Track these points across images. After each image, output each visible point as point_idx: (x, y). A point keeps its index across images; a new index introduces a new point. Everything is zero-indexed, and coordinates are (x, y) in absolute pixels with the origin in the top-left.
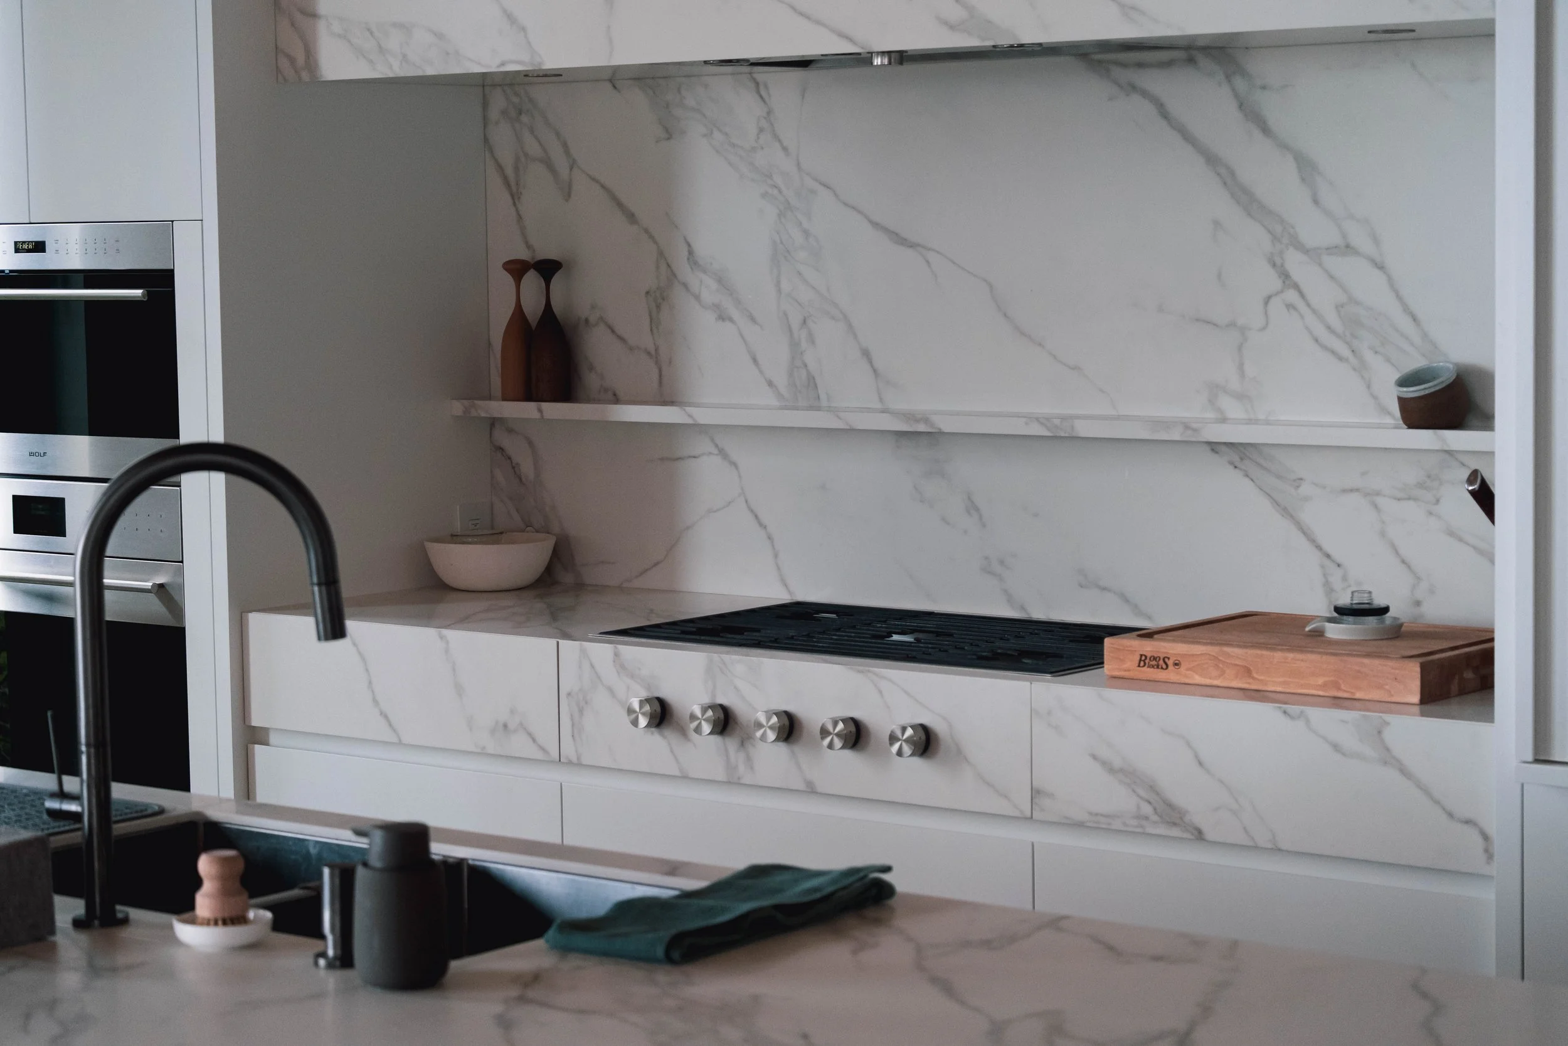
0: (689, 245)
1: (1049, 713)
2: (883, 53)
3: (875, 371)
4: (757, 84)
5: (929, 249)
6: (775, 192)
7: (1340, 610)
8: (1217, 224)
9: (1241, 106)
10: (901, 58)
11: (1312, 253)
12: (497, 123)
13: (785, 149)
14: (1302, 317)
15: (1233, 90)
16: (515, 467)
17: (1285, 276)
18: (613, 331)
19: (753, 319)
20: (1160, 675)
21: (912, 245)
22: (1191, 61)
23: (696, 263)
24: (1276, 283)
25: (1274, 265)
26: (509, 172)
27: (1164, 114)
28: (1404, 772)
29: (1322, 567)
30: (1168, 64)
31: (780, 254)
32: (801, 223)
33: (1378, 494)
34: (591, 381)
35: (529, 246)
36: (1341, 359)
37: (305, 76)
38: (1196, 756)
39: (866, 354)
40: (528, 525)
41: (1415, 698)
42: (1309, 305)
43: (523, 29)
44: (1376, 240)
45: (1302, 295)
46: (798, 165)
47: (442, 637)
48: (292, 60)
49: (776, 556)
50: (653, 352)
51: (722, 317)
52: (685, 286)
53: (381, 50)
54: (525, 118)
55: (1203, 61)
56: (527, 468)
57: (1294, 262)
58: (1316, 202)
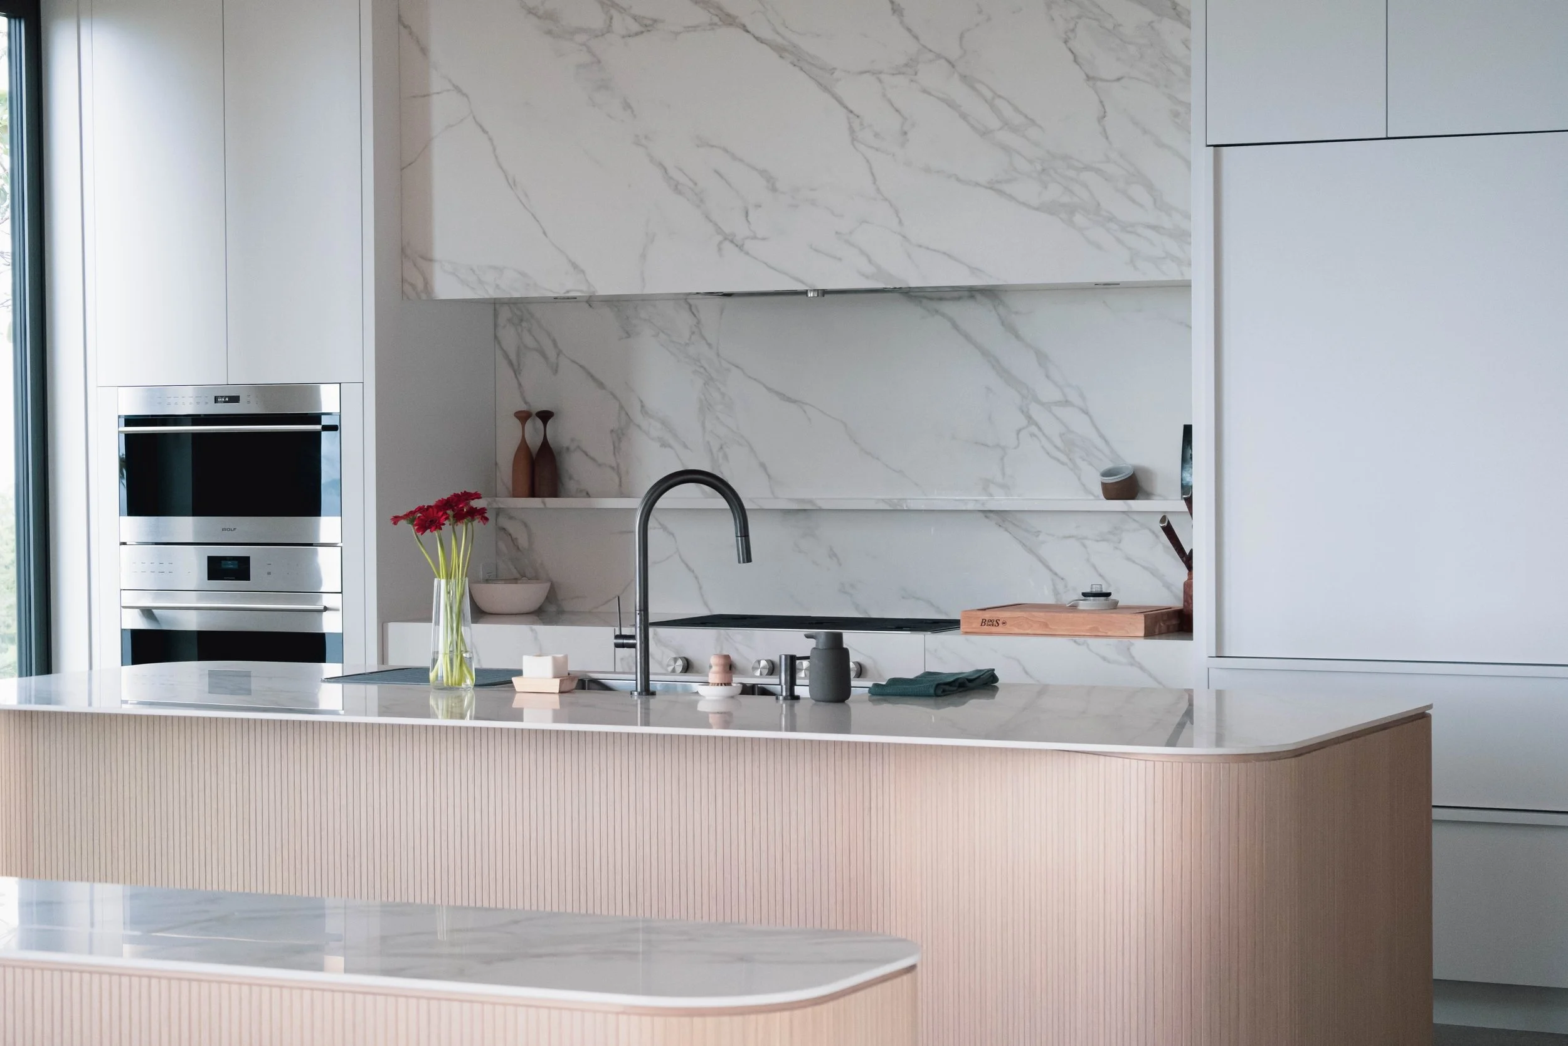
0: (642, 402)
1: (936, 650)
2: (814, 290)
3: (769, 476)
4: (690, 306)
5: (807, 404)
6: (702, 370)
7: (1084, 595)
8: (988, 389)
9: (1003, 324)
10: (825, 292)
11: (1046, 406)
12: (504, 327)
13: (709, 345)
14: (1040, 441)
15: (998, 314)
16: (514, 541)
17: (1029, 418)
18: (587, 455)
19: (685, 446)
20: (994, 629)
21: (795, 402)
22: (972, 297)
23: (647, 413)
24: (1023, 422)
25: (1022, 412)
26: (513, 357)
27: (955, 326)
28: (1142, 668)
29: (1053, 580)
30: (959, 298)
31: (705, 407)
32: (719, 389)
33: (1086, 538)
34: (571, 485)
35: (526, 403)
36: (1063, 463)
37: (424, 297)
38: (1024, 669)
39: (763, 466)
40: (523, 576)
41: (1142, 634)
42: (1044, 434)
43: (583, 272)
44: (1082, 397)
45: (1040, 429)
46: (718, 355)
47: (532, 630)
48: (413, 286)
49: (700, 588)
50: (614, 466)
51: (664, 445)
52: (639, 426)
53: (480, 282)
54: (524, 324)
55: (978, 296)
56: (523, 541)
57: (1036, 411)
58: (1048, 377)
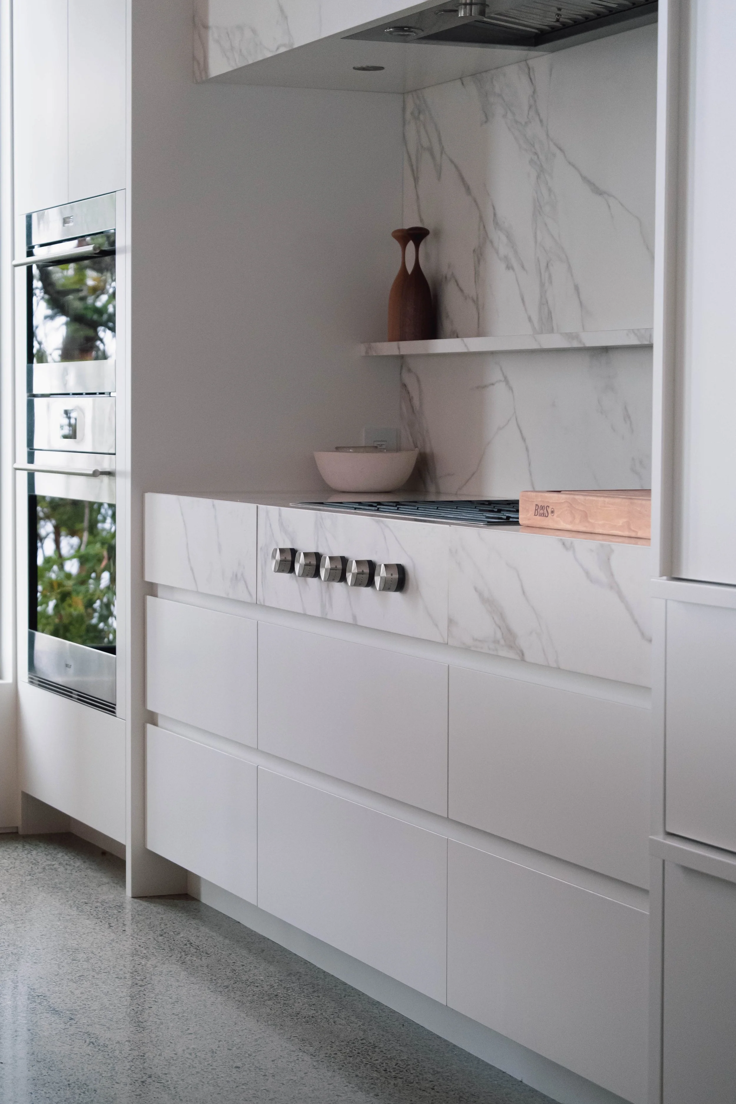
0: (494, 208)
3: (581, 302)
4: (529, 65)
5: (610, 195)
6: (536, 158)
12: (409, 122)
13: (541, 121)
16: (411, 400)
18: (458, 285)
19: (523, 267)
20: (541, 521)
21: (602, 193)
23: (497, 223)
26: (414, 161)
28: (620, 595)
31: (537, 210)
32: (548, 183)
34: (447, 325)
35: (421, 220)
37: (204, 75)
38: (522, 586)
39: (577, 288)
40: (416, 446)
46: (548, 135)
48: (199, 64)
49: (530, 464)
50: (475, 298)
51: (509, 267)
52: (492, 242)
53: (232, 48)
54: (421, 117)
56: (416, 401)
